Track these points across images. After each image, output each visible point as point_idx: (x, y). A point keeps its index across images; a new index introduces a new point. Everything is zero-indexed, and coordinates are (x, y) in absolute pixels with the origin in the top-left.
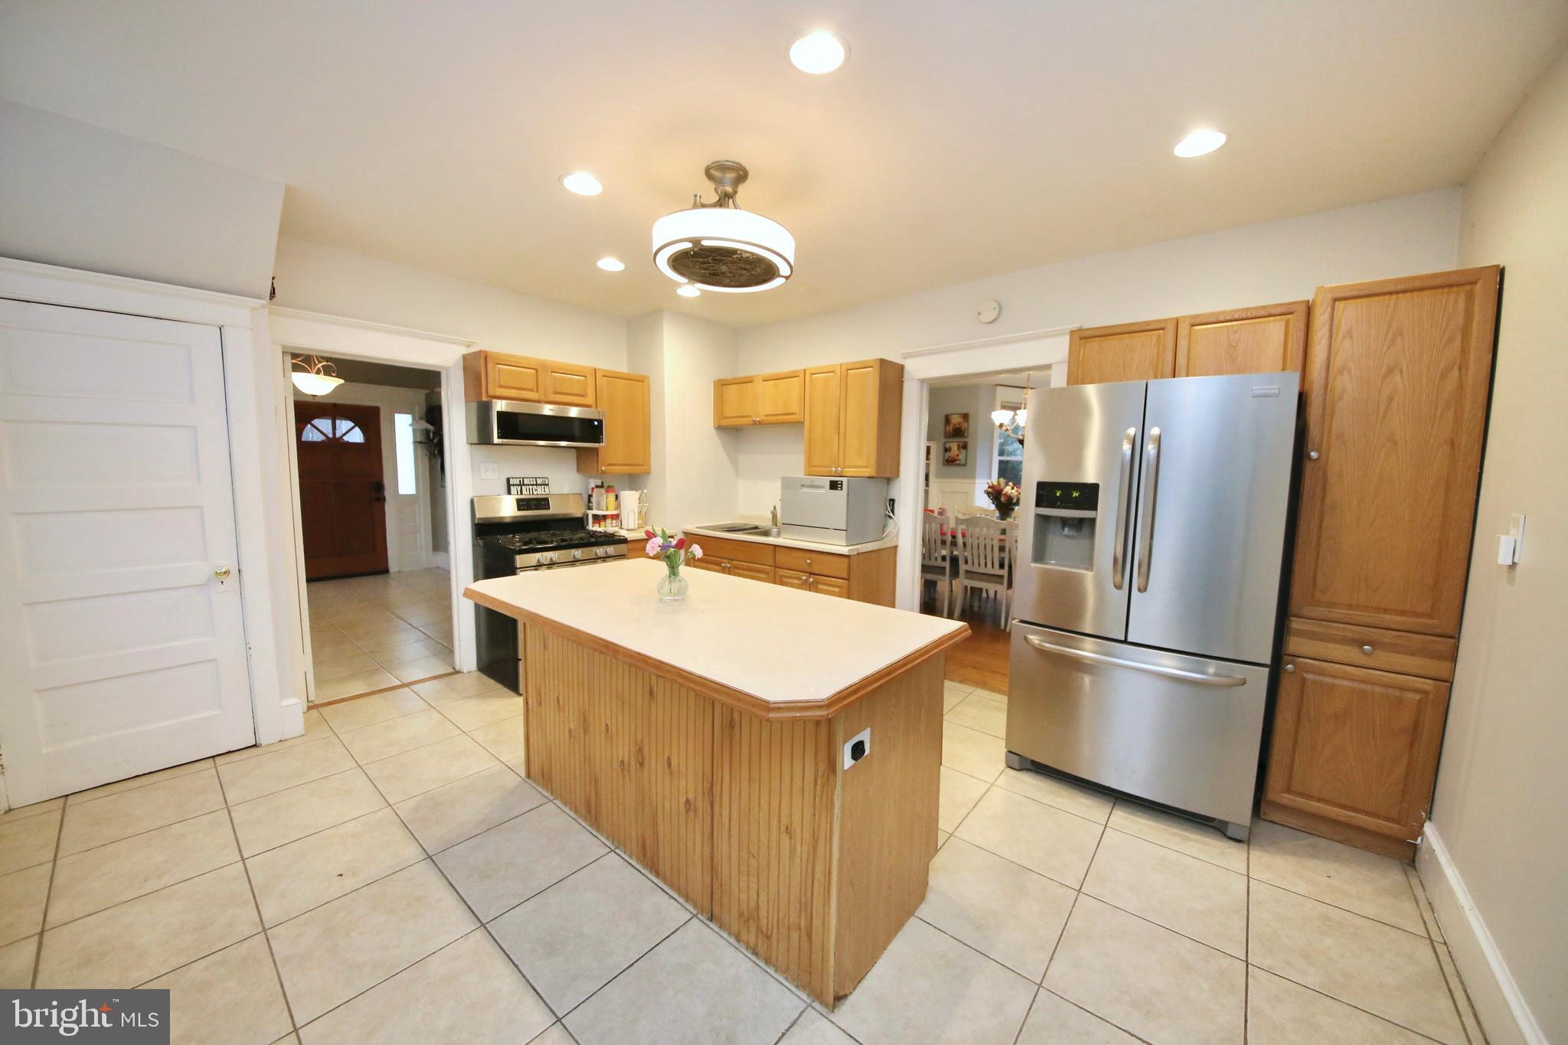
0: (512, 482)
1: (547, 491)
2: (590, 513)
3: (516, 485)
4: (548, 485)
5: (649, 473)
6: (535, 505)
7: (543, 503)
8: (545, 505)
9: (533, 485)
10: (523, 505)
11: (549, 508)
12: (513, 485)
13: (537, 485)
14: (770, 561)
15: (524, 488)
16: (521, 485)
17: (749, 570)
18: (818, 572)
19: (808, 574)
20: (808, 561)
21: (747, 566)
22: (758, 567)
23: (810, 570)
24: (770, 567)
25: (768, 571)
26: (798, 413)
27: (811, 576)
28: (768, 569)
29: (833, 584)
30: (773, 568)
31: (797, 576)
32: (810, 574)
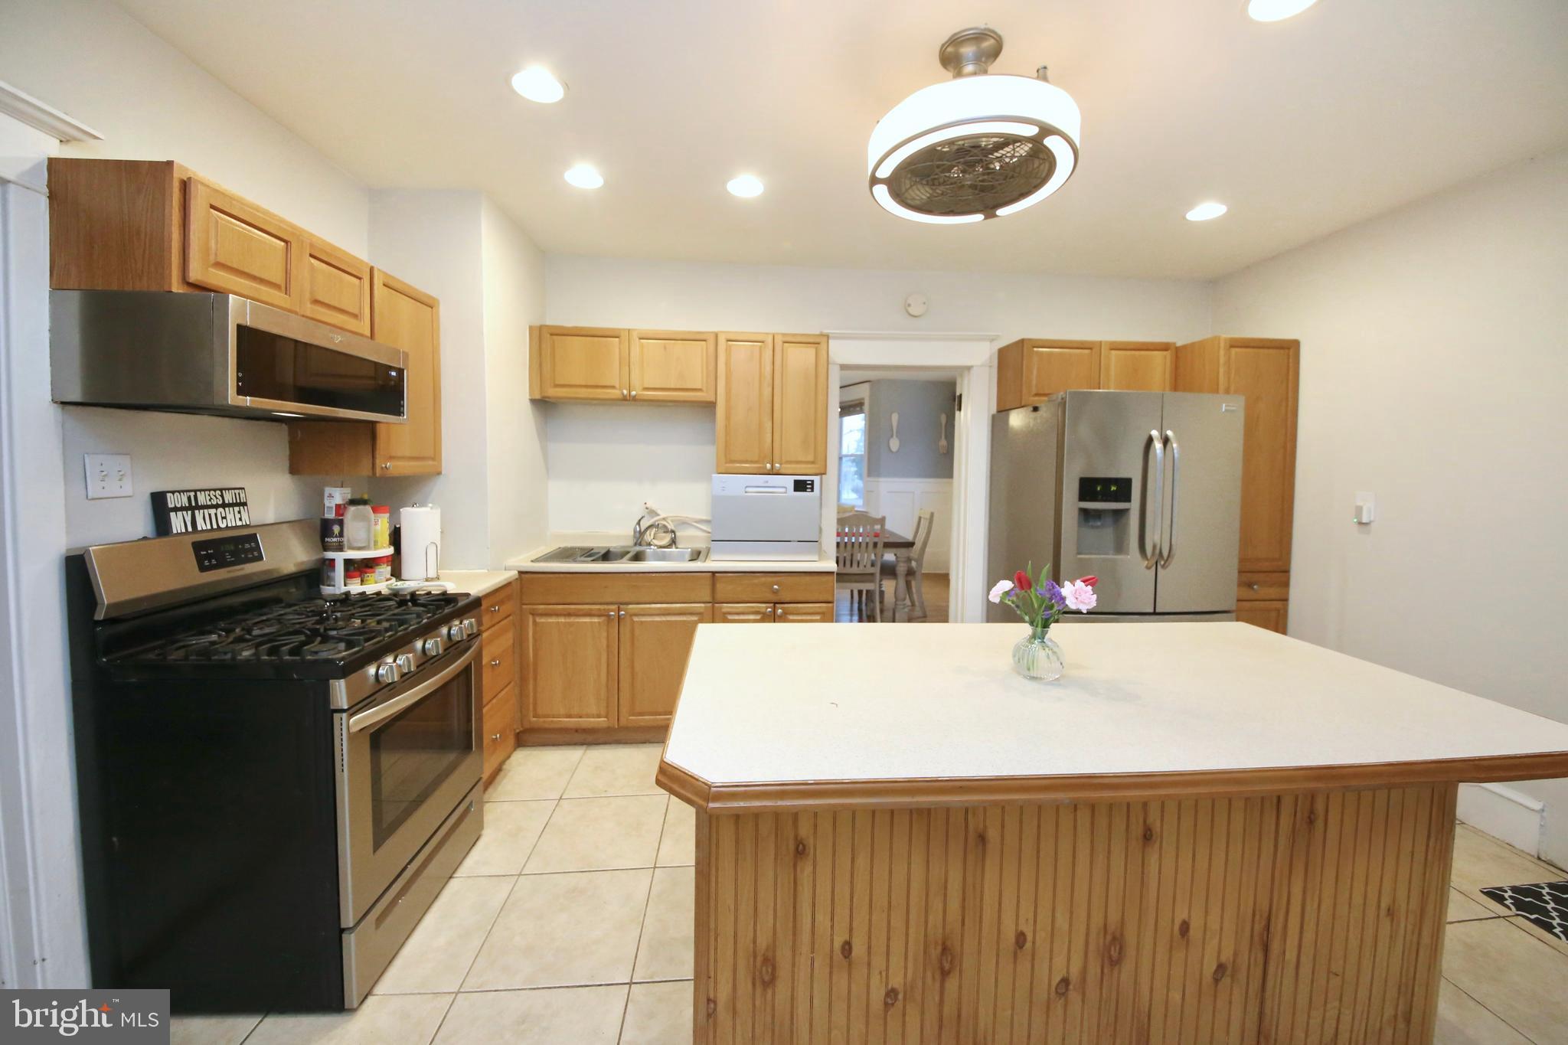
0: (172, 501)
1: (246, 520)
2: (339, 557)
3: (182, 509)
4: (244, 504)
5: (439, 473)
6: (232, 554)
7: (247, 546)
8: (252, 550)
9: (216, 506)
10: (209, 557)
11: (260, 558)
12: (176, 509)
13: (224, 505)
14: (706, 595)
15: (199, 515)
16: (193, 507)
17: (664, 615)
18: (788, 600)
19: (772, 605)
20: (776, 587)
21: (659, 609)
22: (680, 608)
23: (775, 598)
24: (702, 605)
25: (702, 611)
26: (704, 389)
27: (777, 605)
28: (700, 607)
29: (811, 611)
30: (710, 605)
31: (754, 610)
32: (775, 603)
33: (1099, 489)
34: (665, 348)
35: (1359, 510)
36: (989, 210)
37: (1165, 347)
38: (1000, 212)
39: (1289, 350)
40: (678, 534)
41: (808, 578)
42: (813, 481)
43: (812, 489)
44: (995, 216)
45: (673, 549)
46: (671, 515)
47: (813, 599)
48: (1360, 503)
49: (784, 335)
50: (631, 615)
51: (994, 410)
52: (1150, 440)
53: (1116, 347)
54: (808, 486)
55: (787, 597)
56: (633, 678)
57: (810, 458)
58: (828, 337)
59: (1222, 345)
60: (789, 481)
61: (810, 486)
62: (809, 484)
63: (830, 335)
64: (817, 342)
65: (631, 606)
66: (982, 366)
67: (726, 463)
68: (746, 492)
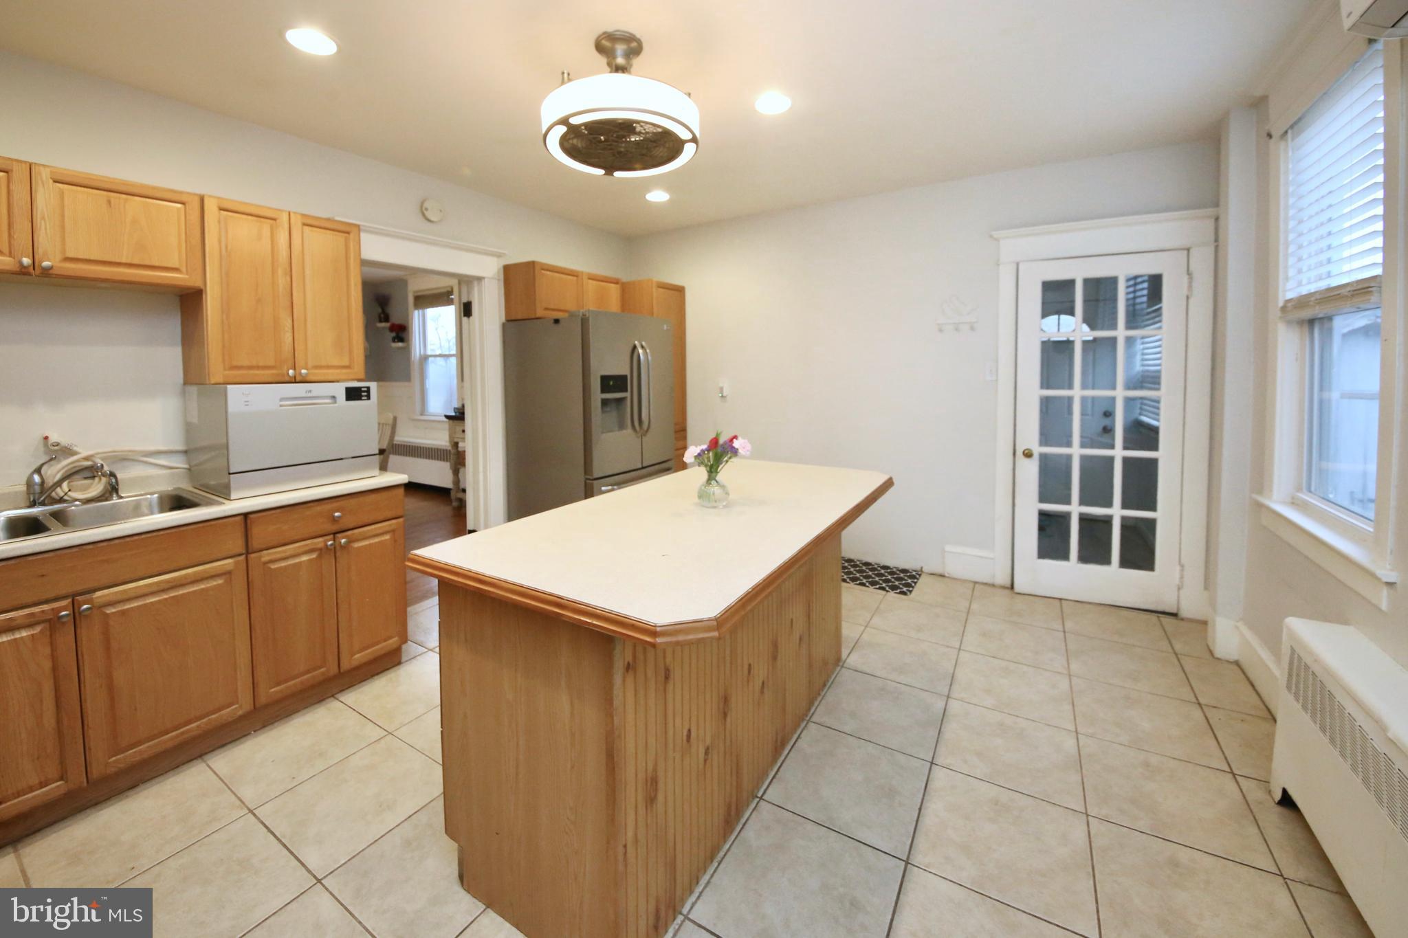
17: (164, 591)
18: (351, 526)
19: (332, 536)
20: (337, 514)
21: (167, 581)
22: (195, 573)
23: (335, 528)
24: (230, 561)
25: (230, 568)
26: (184, 269)
27: (339, 535)
28: (229, 564)
29: (381, 531)
30: (243, 558)
31: (307, 548)
32: (335, 534)
33: (611, 383)
34: (109, 202)
35: (721, 389)
36: (610, 170)
37: (616, 282)
38: (618, 174)
39: (680, 290)
40: (119, 476)
41: (373, 497)
42: (368, 388)
43: (368, 397)
44: (612, 175)
45: (115, 500)
46: (100, 450)
47: (381, 518)
48: (721, 385)
49: (304, 215)
50: (100, 607)
51: (503, 319)
52: (635, 347)
53: (593, 278)
54: (363, 394)
55: (349, 521)
56: (112, 699)
57: (346, 362)
58: (358, 226)
59: (654, 285)
60: (339, 390)
61: (365, 394)
62: (364, 392)
63: (361, 227)
64: (348, 231)
65: (99, 594)
66: (492, 278)
67: (225, 370)
68: (281, 406)
